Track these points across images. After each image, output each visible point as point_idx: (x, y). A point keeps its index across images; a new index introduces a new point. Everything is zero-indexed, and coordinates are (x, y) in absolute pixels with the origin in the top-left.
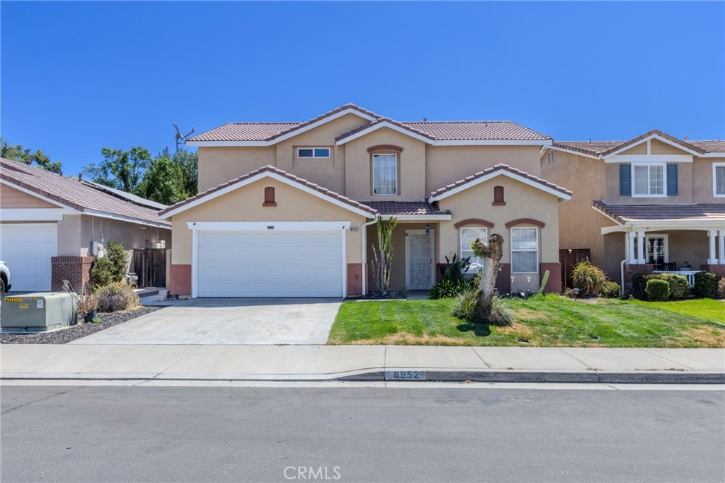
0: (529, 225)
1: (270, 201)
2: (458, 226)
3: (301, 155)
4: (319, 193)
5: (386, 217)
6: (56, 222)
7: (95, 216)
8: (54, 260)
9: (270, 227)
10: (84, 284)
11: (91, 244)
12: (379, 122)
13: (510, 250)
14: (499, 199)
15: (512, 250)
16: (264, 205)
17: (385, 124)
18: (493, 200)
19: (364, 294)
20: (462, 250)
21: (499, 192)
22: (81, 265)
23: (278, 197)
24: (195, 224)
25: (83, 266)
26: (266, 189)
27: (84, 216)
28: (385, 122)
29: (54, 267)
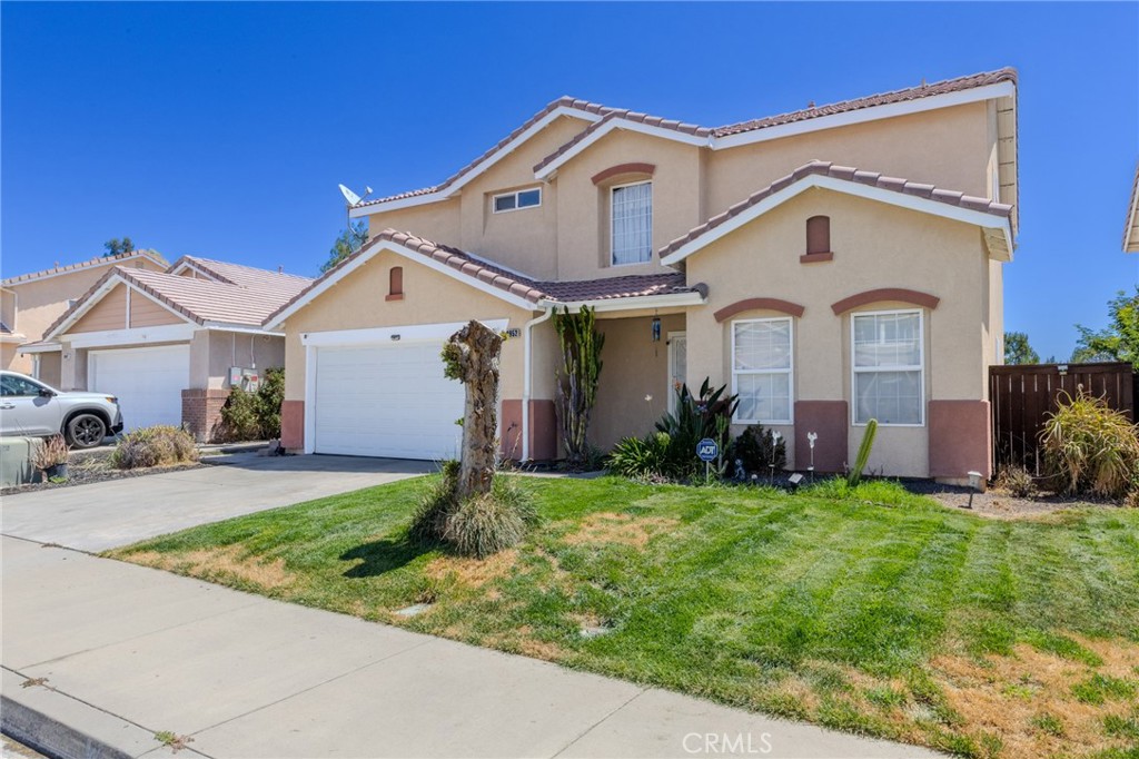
0: (897, 303)
1: (395, 292)
2: (723, 316)
3: (498, 208)
4: (451, 268)
5: (575, 307)
6: (187, 342)
7: (236, 333)
8: (184, 393)
9: (394, 337)
10: (209, 426)
11: (230, 370)
12: (605, 120)
13: (846, 367)
14: (818, 245)
15: (854, 369)
16: (387, 299)
17: (616, 122)
18: (804, 252)
19: (524, 459)
20: (734, 371)
21: (818, 230)
22: (205, 400)
23: (407, 284)
24: (306, 337)
25: (209, 402)
26: (392, 271)
27: (212, 333)
28: (615, 119)
29: (185, 404)
